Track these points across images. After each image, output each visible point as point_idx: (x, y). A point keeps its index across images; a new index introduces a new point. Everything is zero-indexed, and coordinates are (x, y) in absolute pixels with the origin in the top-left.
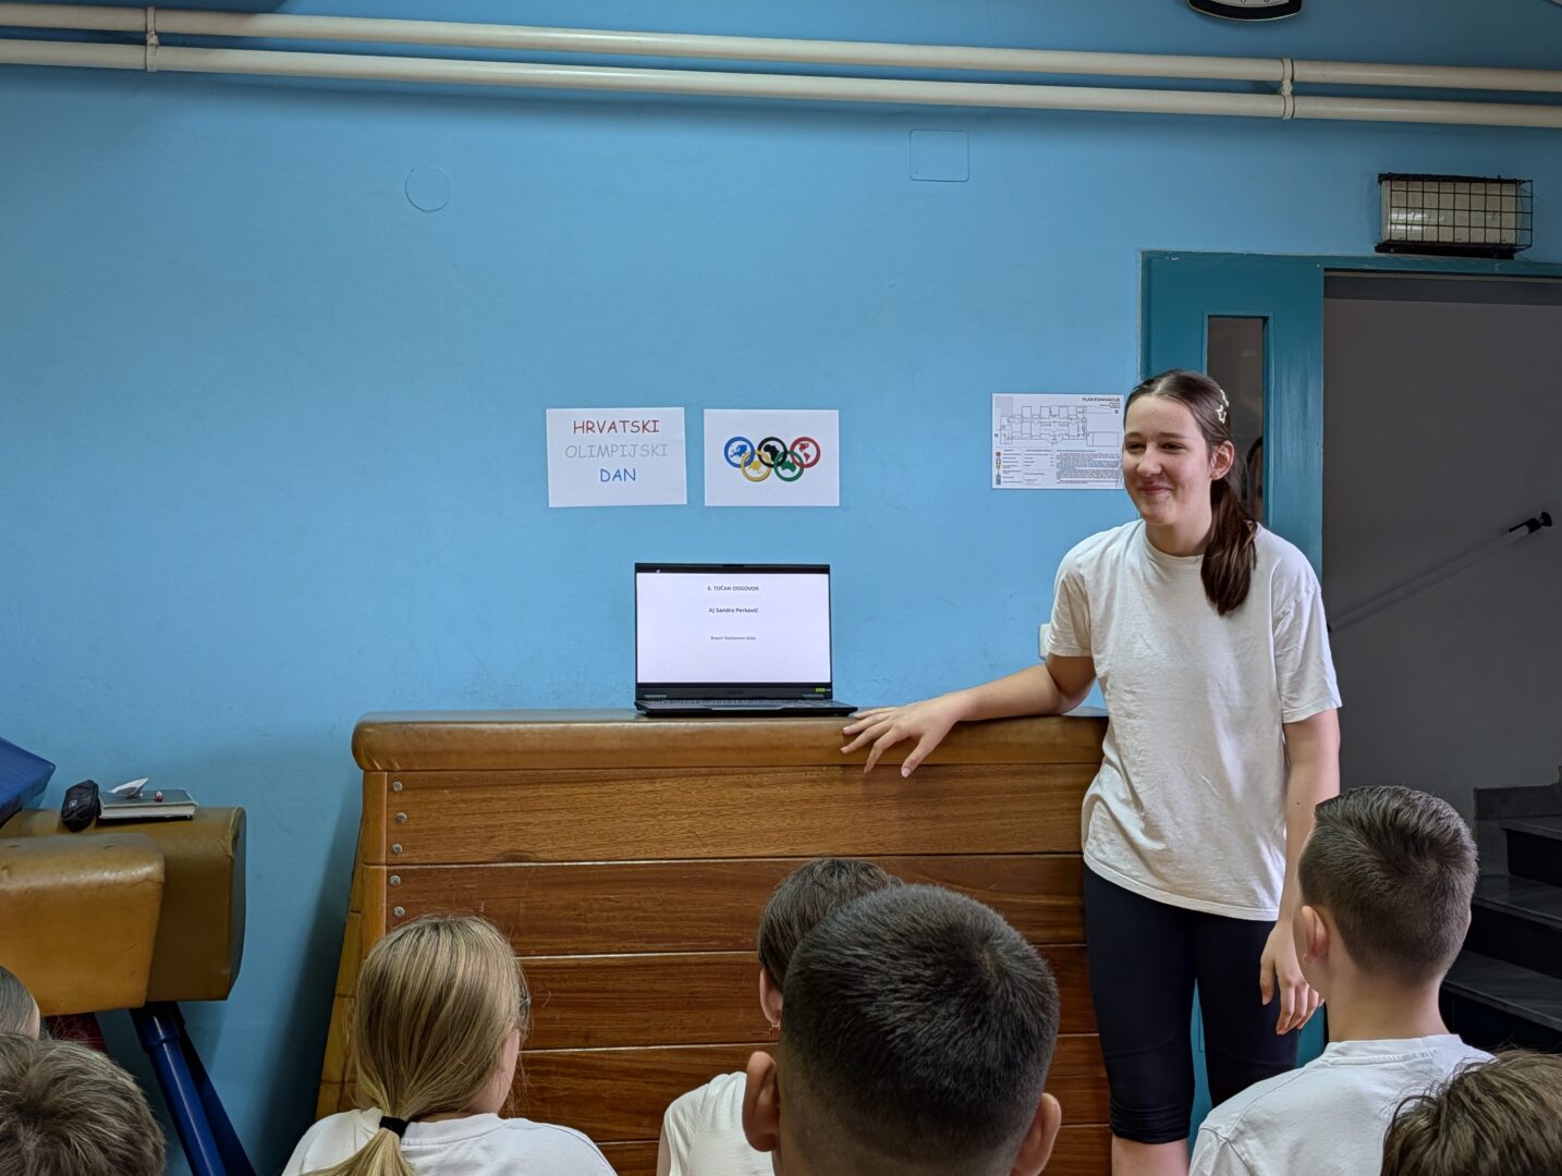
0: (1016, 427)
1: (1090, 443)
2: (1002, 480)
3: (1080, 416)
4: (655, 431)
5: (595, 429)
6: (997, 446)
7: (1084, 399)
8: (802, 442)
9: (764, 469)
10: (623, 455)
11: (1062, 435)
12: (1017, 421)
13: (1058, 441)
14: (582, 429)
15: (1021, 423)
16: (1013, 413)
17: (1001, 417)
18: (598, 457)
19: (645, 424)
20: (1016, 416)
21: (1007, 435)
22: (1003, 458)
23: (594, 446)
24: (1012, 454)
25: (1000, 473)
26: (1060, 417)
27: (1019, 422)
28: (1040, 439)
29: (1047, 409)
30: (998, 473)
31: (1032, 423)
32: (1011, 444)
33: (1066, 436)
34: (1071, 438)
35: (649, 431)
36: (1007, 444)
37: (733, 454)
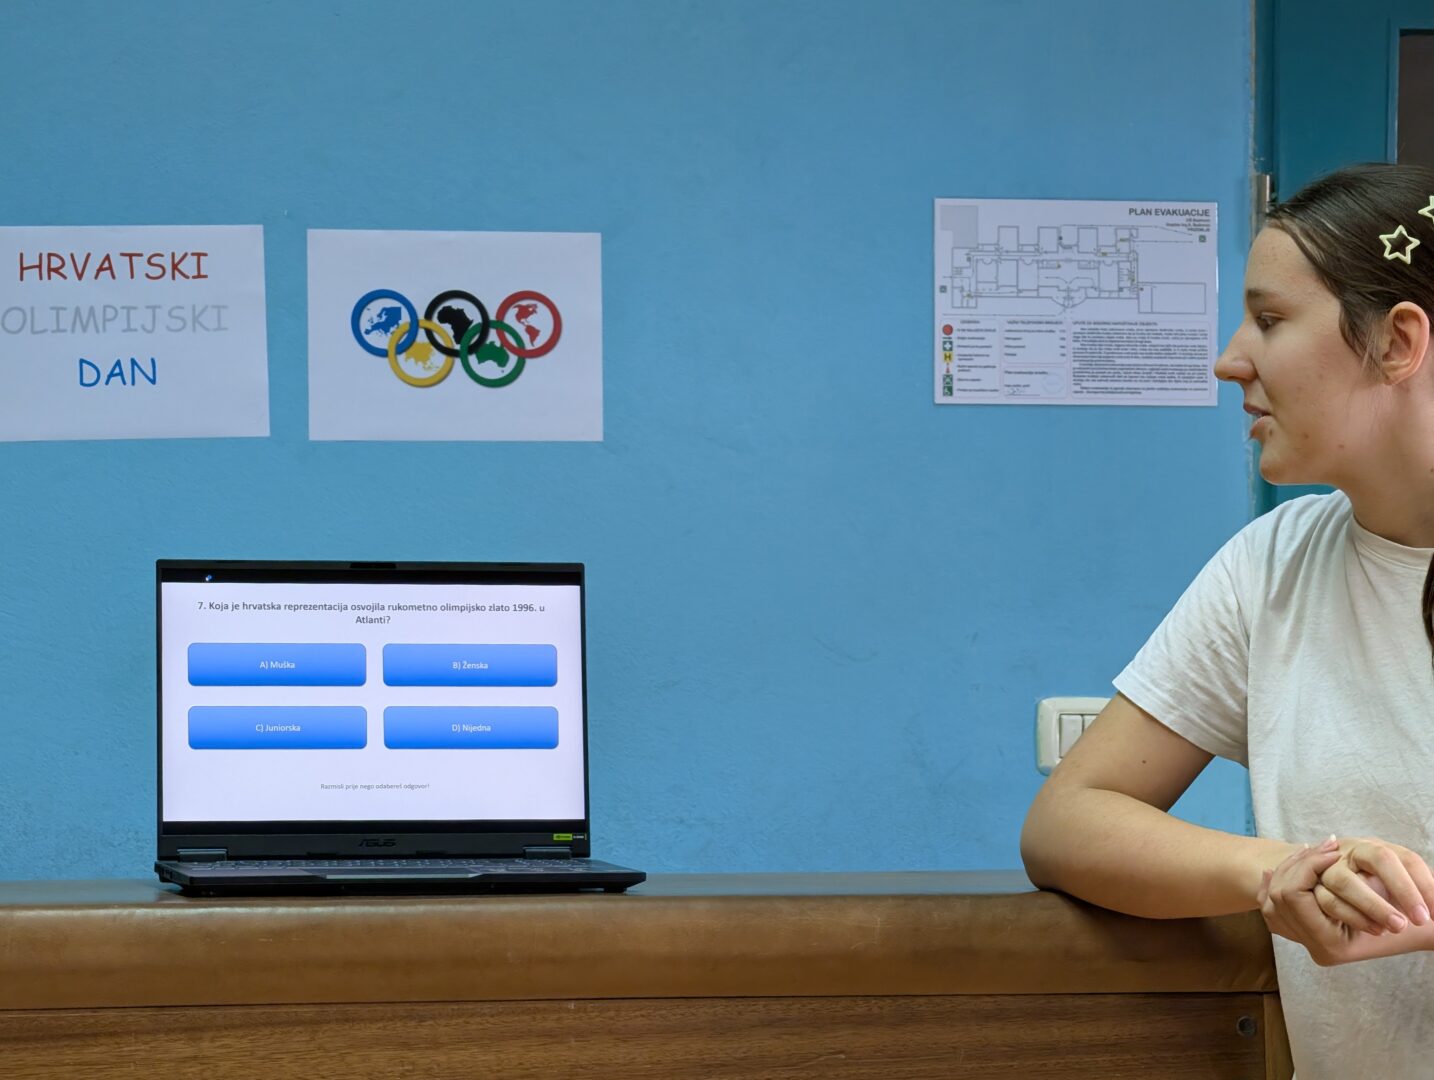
0: (986, 272)
1: (1145, 307)
2: (956, 385)
3: (1124, 247)
4: (199, 276)
5: (68, 270)
6: (945, 310)
7: (1131, 211)
8: (522, 301)
9: (439, 359)
10: (129, 329)
11: (1086, 288)
12: (988, 259)
13: (1077, 301)
14: (37, 270)
15: (996, 261)
16: (980, 242)
17: (954, 248)
18: (73, 331)
19: (176, 261)
20: (987, 248)
21: (967, 289)
22: (959, 338)
23: (64, 309)
24: (977, 330)
25: (951, 372)
26: (1081, 250)
27: (993, 260)
28: (1038, 297)
29: (1054, 234)
30: (948, 371)
31: (1020, 263)
32: (976, 307)
33: (1093, 290)
34: (1103, 295)
35: (187, 277)
36: (967, 307)
37: (370, 328)
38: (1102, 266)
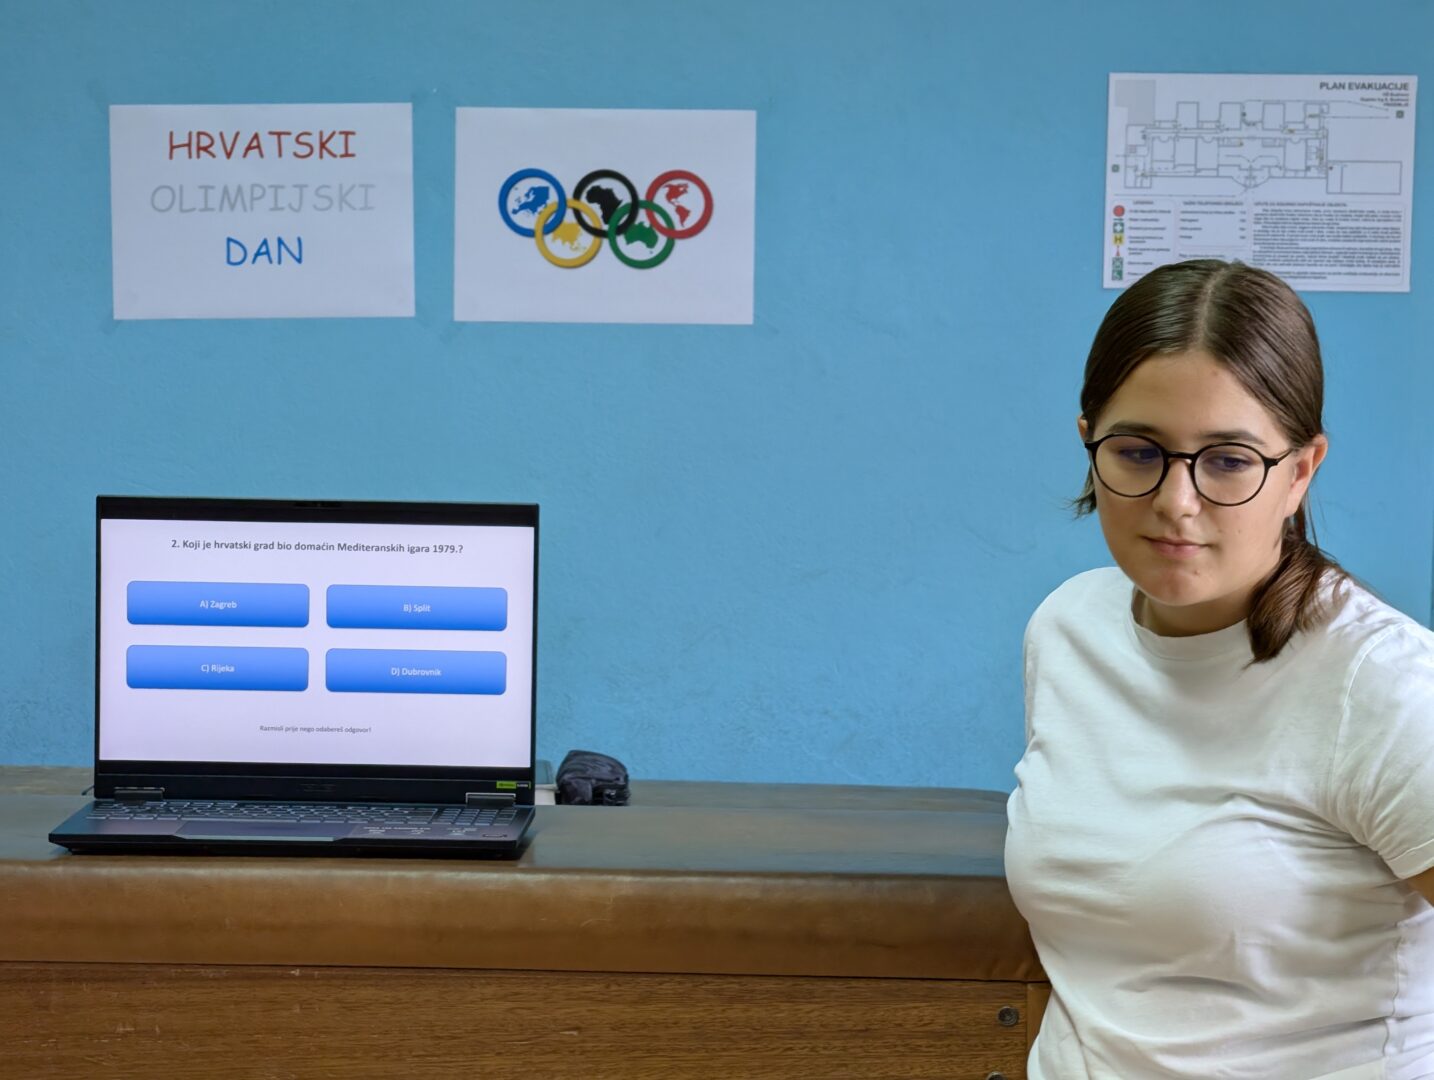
0: (1162, 150)
1: (1334, 187)
2: (1128, 268)
3: (1313, 124)
4: (347, 155)
5: (217, 148)
6: (1117, 190)
7: (1322, 85)
8: (673, 181)
9: (586, 240)
10: (276, 208)
11: (1269, 167)
12: (1164, 137)
13: (1259, 181)
14: (186, 148)
15: (1174, 139)
16: (1157, 118)
17: (1128, 126)
18: (221, 209)
19: (325, 139)
20: (1163, 125)
21: (1141, 167)
22: (1131, 220)
23: (212, 187)
24: (1150, 212)
25: (1121, 255)
26: (1266, 126)
27: (1170, 138)
28: (1218, 176)
29: (1236, 111)
30: (1118, 254)
31: (1200, 141)
32: (1150, 187)
33: (1277, 169)
34: (1289, 174)
35: (334, 156)
36: (1141, 187)
37: (517, 208)
38: (1289, 144)
